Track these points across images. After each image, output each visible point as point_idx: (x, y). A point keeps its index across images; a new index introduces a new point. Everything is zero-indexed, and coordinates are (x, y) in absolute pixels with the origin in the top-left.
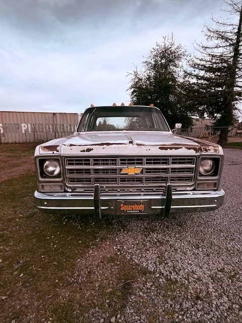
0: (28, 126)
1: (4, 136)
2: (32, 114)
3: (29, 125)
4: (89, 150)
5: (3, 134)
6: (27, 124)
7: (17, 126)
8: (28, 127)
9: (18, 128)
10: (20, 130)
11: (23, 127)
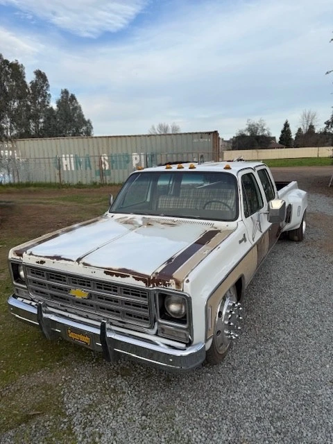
0: (140, 158)
1: (109, 175)
2: (148, 138)
3: (143, 157)
4: (42, 262)
5: (109, 170)
6: (140, 155)
7: (127, 159)
8: (140, 160)
9: (128, 162)
10: (130, 164)
11: (134, 159)
